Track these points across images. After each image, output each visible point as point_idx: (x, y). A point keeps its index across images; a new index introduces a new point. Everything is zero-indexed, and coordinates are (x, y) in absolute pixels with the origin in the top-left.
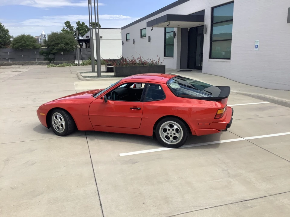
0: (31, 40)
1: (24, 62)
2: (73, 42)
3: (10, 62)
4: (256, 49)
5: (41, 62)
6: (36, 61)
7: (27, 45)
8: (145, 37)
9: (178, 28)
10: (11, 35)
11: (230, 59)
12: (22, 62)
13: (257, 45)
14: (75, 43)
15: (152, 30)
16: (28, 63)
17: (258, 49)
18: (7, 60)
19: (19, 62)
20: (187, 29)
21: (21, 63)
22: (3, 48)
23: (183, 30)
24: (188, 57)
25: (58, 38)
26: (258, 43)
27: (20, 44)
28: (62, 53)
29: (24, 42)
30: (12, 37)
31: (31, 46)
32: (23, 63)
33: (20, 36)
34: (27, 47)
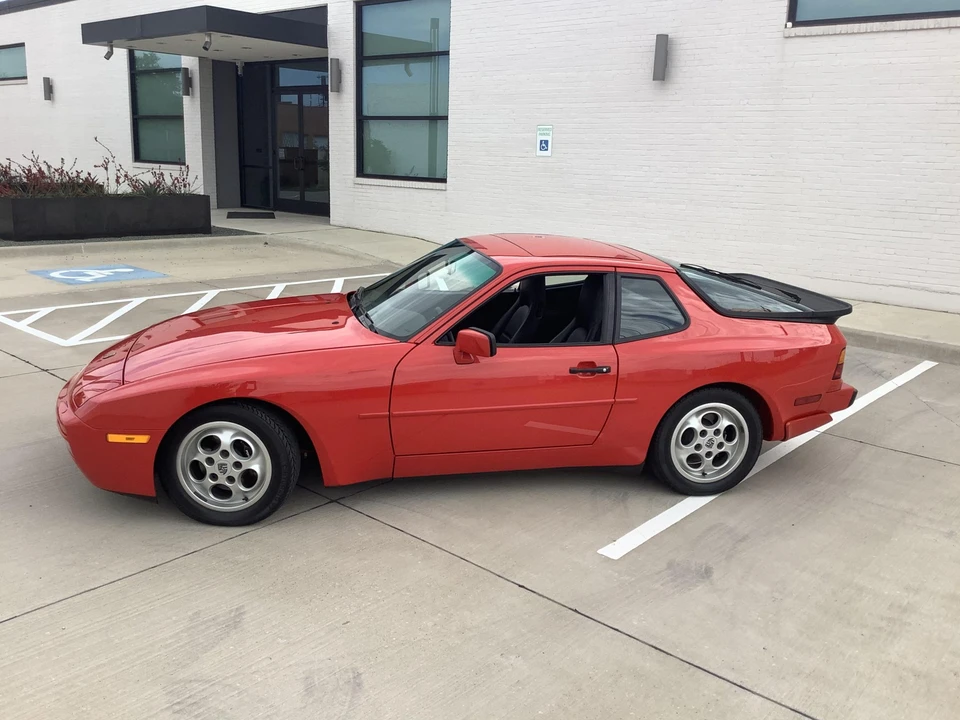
4: (544, 153)
8: (23, 81)
9: (202, 60)
11: (444, 181)
13: (546, 142)
15: (108, 56)
17: (548, 153)
20: (232, 65)
23: (218, 70)
24: (243, 166)
26: (548, 134)
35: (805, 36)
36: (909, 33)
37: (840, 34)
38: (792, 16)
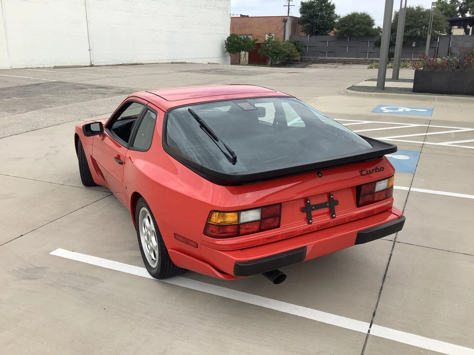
0: (364, 21)
1: (348, 58)
2: (439, 23)
3: (327, 58)
5: (375, 59)
6: (367, 58)
7: (357, 29)
10: (338, 15)
12: (344, 58)
14: (441, 26)
16: (354, 60)
18: (324, 54)
19: (341, 58)
21: (343, 60)
22: (322, 35)
25: (411, 16)
27: (346, 28)
28: (414, 45)
29: (352, 24)
30: (339, 17)
31: (362, 31)
32: (346, 60)
33: (349, 15)
34: (355, 34)
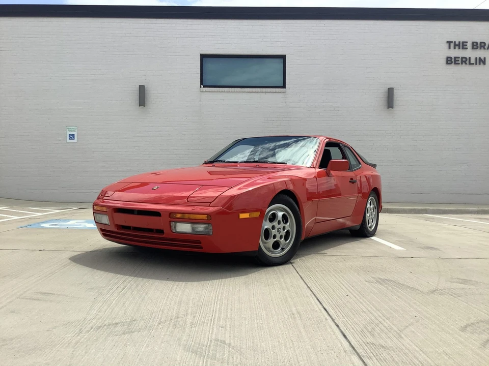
4: (72, 141)
13: (73, 135)
17: (75, 141)
26: (74, 131)
35: (210, 92)
36: (244, 93)
37: (224, 92)
38: (202, 83)
